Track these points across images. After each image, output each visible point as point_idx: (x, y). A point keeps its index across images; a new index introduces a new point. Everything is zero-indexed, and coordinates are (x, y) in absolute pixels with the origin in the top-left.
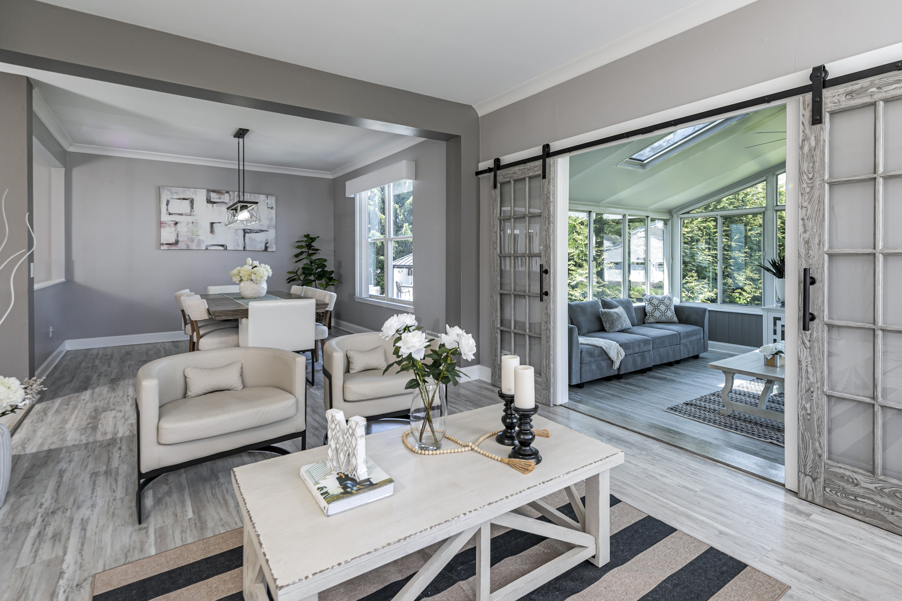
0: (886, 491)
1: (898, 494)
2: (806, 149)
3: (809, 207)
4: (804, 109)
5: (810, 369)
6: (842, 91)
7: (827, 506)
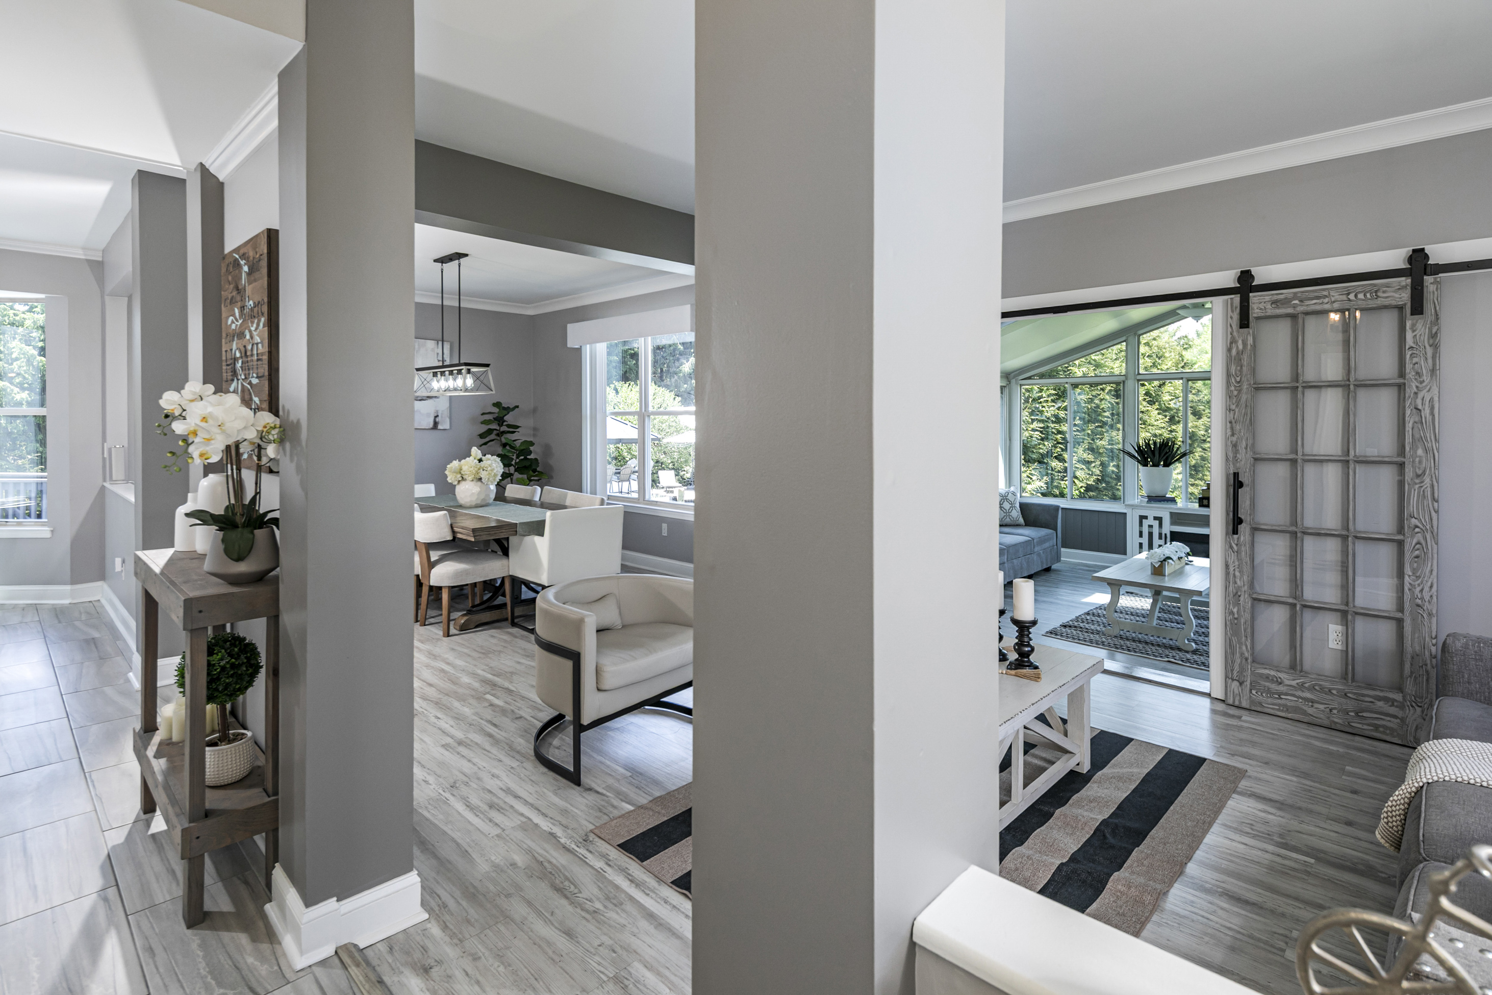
0: (1306, 685)
1: (1317, 688)
2: (1234, 352)
3: (1237, 410)
4: (1232, 311)
5: (1237, 574)
6: (1267, 298)
7: (1253, 708)
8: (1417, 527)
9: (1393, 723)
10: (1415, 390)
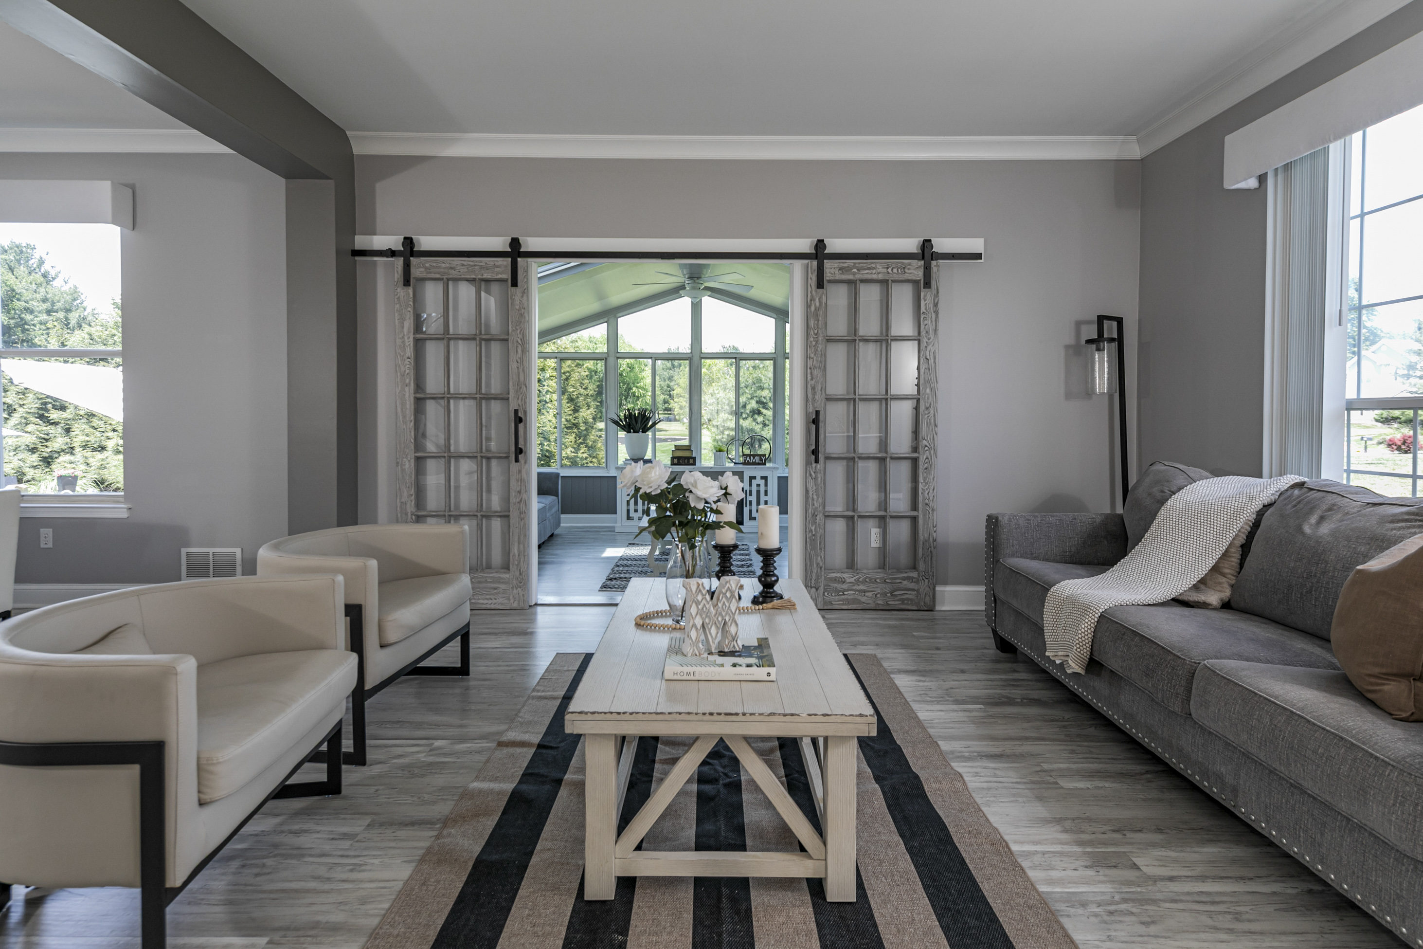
0: (861, 580)
1: (867, 580)
2: (813, 308)
3: (815, 358)
4: (812, 273)
5: (815, 497)
6: (836, 265)
7: (826, 608)
8: (926, 446)
9: (911, 595)
10: (926, 344)
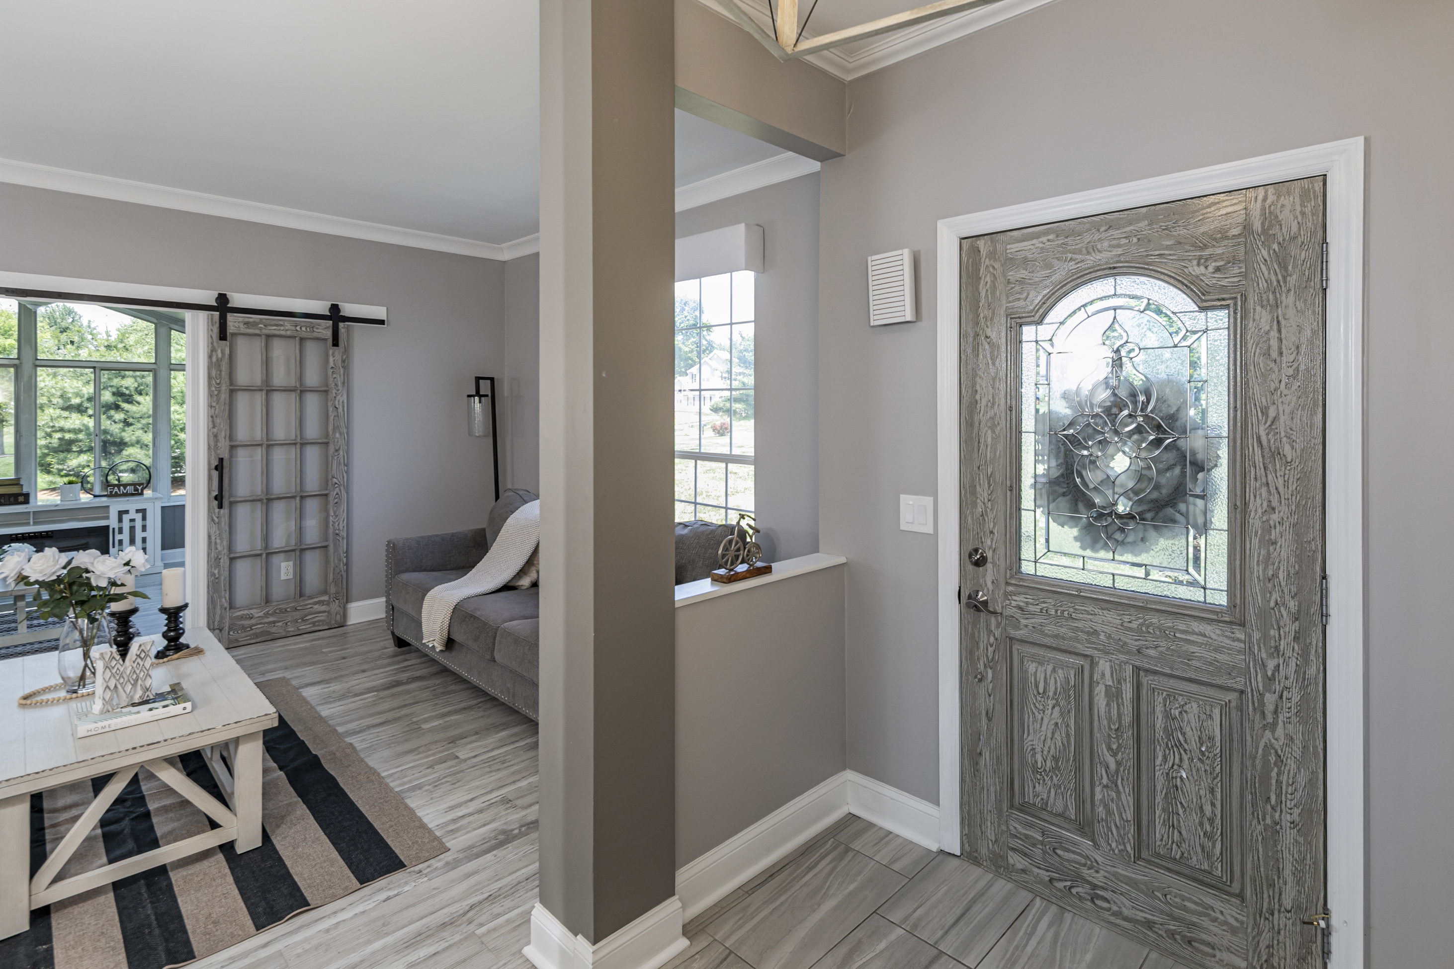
0: (270, 612)
1: (277, 611)
2: (214, 359)
3: (217, 407)
4: (213, 325)
5: (218, 541)
6: (241, 320)
7: (231, 646)
8: (336, 483)
9: (322, 617)
10: (334, 395)
